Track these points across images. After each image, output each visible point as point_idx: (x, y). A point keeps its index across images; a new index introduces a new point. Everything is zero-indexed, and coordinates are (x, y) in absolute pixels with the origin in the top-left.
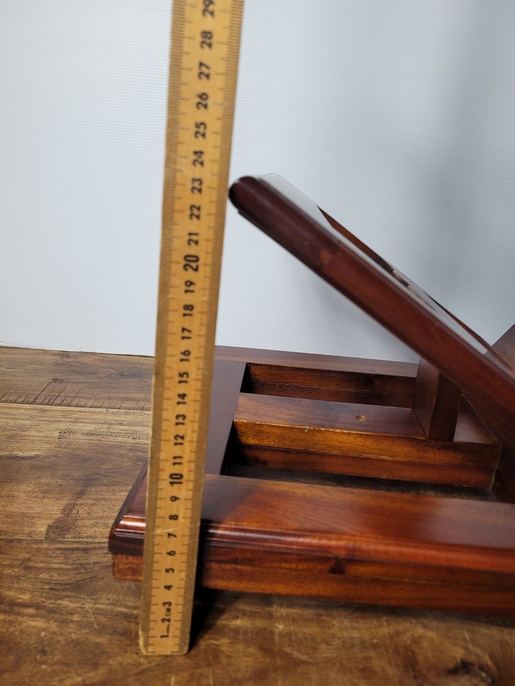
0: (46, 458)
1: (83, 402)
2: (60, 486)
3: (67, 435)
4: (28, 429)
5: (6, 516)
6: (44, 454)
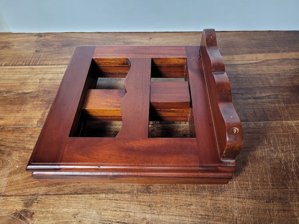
0: (35, 92)
1: (48, 62)
2: (40, 105)
3: (42, 81)
4: (28, 79)
5: (24, 119)
6: (34, 91)
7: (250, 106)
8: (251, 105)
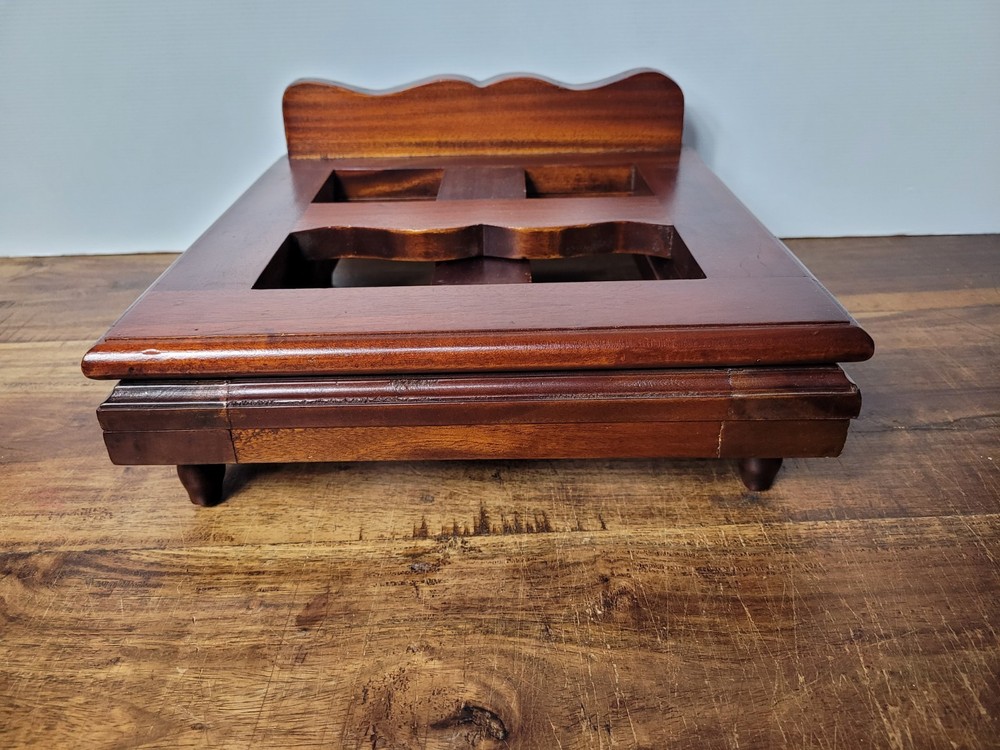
1: (31, 333)
7: (901, 458)
8: (903, 455)
